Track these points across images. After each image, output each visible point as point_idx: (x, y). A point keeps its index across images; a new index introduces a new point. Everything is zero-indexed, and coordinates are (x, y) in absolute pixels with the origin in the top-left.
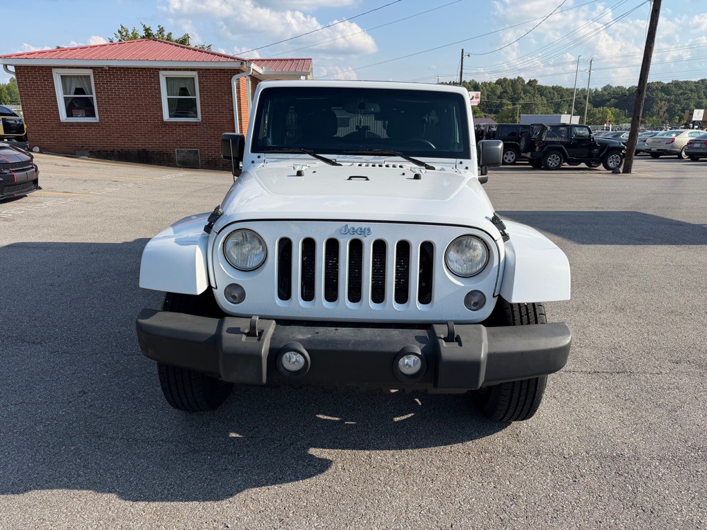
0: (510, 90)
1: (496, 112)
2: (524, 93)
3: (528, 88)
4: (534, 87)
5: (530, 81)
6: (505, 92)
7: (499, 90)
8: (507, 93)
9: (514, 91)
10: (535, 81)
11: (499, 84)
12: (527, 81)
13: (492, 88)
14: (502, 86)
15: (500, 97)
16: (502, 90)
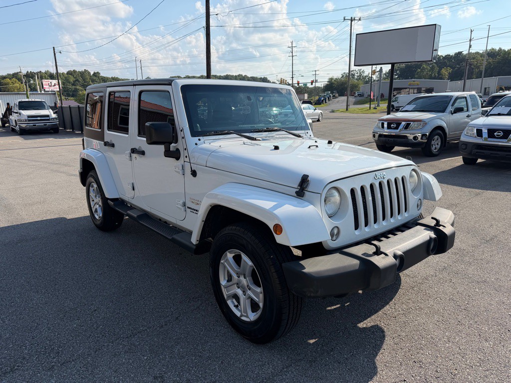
0: (80, 79)
1: (73, 96)
2: (92, 82)
3: (94, 78)
4: (98, 77)
5: (94, 73)
6: (77, 80)
7: (72, 79)
8: (79, 81)
9: (84, 80)
10: (98, 73)
11: (71, 74)
12: (92, 73)
13: (65, 78)
14: (73, 76)
15: (73, 85)
16: (74, 79)
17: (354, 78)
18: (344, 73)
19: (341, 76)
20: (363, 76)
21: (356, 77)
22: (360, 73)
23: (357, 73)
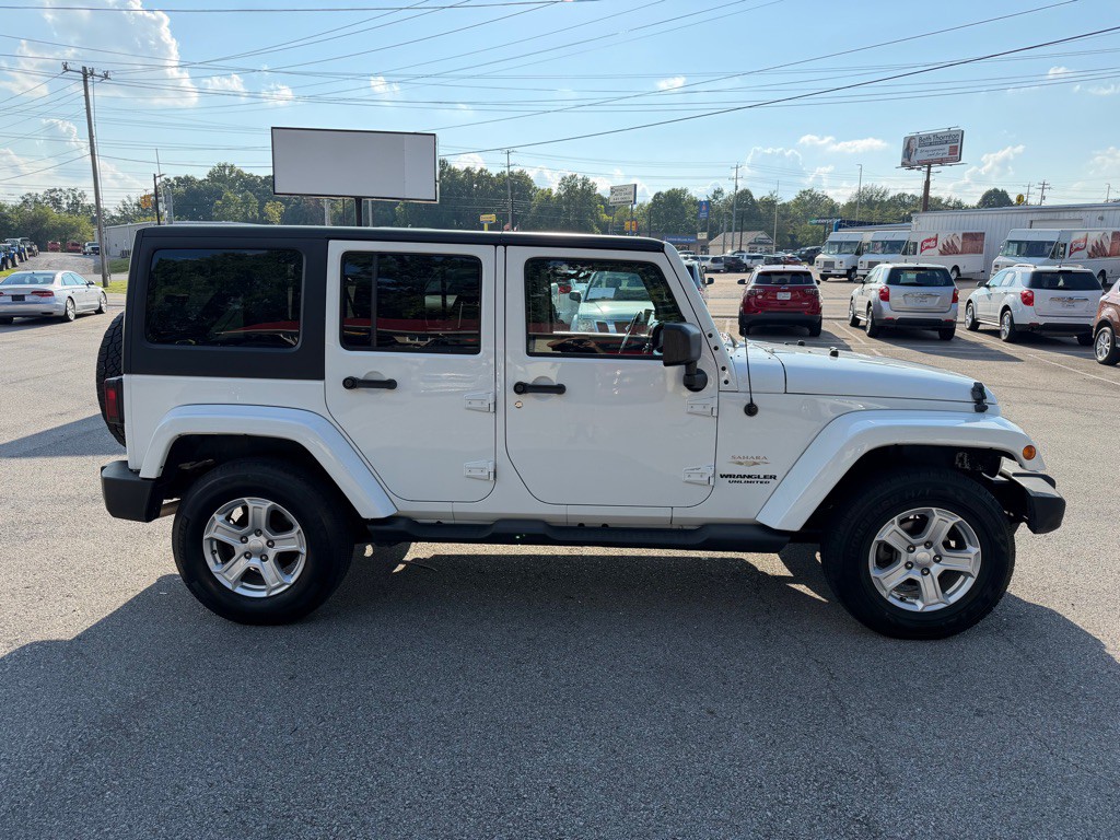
17: (60, 208)
18: (29, 194)
19: (21, 201)
20: (83, 207)
21: (65, 206)
22: (75, 197)
23: (67, 198)
